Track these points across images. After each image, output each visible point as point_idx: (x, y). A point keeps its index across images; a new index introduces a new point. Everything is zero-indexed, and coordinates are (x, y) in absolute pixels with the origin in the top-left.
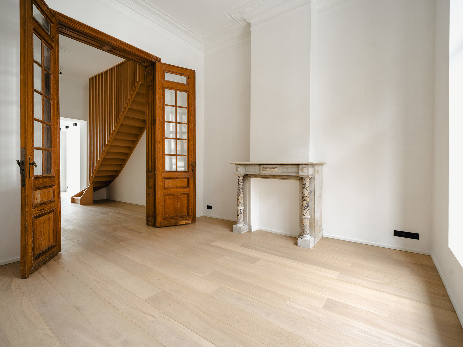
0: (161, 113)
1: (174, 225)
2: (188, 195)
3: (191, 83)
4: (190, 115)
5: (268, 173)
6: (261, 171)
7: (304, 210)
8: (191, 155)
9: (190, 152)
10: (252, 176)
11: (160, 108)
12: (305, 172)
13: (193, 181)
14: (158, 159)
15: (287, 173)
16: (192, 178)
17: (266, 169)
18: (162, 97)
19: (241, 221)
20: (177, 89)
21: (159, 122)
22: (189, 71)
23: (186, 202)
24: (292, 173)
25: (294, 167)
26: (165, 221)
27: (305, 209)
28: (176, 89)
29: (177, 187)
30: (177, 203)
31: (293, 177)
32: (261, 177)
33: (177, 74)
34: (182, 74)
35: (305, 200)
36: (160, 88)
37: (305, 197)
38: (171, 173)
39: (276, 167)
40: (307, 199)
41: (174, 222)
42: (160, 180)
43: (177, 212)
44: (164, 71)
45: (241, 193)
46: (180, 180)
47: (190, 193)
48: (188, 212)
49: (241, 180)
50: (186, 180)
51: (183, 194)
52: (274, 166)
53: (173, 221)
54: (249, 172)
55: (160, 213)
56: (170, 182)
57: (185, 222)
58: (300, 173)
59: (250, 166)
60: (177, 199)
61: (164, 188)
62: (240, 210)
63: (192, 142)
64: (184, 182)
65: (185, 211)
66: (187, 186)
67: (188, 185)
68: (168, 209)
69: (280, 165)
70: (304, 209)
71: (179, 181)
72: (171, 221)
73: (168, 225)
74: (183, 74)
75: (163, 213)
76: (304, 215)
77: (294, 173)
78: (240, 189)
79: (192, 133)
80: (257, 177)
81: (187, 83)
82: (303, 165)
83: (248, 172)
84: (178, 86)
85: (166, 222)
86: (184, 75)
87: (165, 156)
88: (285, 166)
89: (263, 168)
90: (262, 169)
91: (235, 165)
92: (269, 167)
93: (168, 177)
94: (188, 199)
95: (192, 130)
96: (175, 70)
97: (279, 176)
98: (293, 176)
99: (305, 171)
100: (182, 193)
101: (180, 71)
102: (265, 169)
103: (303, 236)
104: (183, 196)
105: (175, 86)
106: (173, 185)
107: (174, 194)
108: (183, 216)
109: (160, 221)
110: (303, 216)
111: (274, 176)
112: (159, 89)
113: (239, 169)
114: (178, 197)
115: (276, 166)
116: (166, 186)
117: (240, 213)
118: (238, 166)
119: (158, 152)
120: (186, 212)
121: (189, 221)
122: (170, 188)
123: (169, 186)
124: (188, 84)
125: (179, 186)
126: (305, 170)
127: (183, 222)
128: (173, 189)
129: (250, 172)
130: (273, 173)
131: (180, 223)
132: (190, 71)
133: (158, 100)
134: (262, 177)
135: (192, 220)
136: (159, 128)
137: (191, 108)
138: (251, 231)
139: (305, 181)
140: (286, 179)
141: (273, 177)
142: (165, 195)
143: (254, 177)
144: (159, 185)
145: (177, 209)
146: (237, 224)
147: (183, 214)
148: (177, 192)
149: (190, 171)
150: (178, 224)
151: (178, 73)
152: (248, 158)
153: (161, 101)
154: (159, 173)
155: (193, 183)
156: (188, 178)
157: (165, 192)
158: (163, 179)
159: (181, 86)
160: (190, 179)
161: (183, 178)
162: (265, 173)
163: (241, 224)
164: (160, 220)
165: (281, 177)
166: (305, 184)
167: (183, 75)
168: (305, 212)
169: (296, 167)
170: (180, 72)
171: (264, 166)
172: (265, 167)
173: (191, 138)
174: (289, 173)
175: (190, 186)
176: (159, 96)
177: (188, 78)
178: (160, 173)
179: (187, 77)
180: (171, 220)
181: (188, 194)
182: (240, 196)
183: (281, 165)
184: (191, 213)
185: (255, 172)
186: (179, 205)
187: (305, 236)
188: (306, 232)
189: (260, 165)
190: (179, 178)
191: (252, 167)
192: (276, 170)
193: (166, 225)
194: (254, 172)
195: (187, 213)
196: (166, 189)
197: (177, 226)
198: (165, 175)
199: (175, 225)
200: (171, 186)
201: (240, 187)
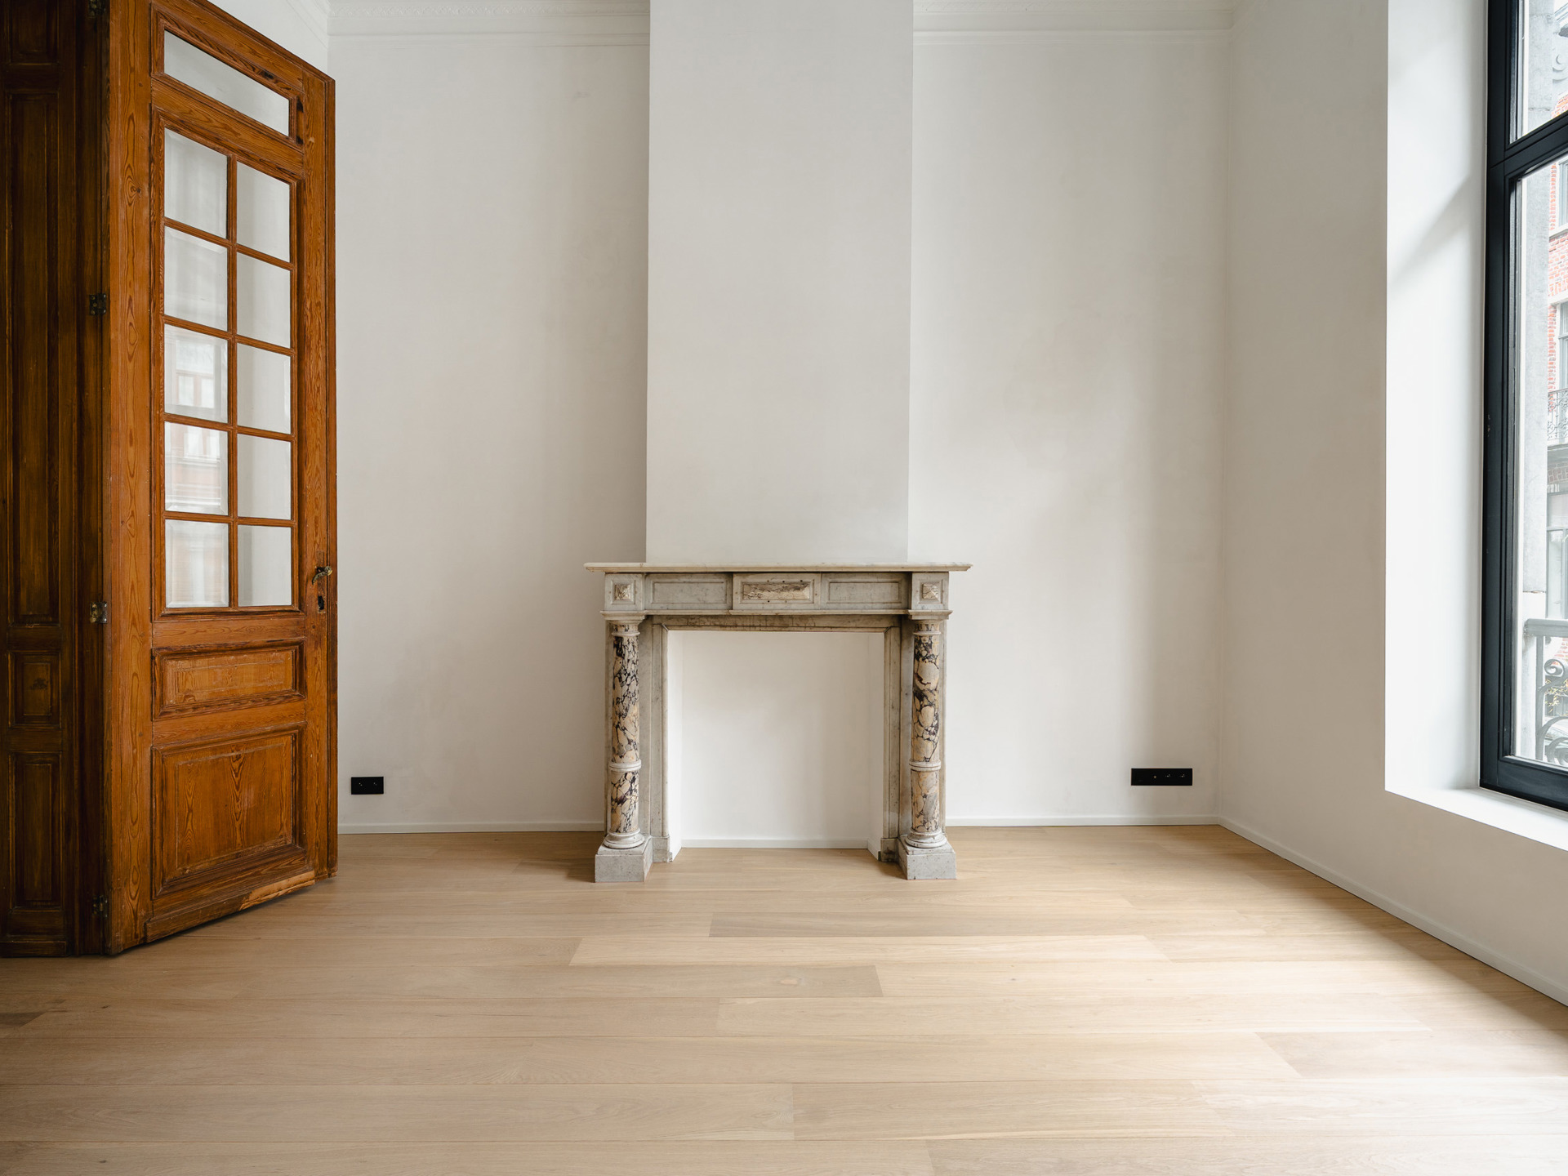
0: (143, 263)
1: (224, 912)
2: (299, 737)
3: (312, 139)
4: (310, 310)
5: (767, 606)
6: (737, 599)
7: (928, 739)
8: (316, 523)
9: (309, 505)
10: (671, 622)
11: (133, 231)
12: (933, 599)
13: (322, 662)
14: (121, 537)
15: (852, 606)
16: (318, 643)
17: (763, 590)
18: (144, 166)
19: (632, 823)
20: (242, 152)
21: (131, 319)
22: (304, 75)
23: (287, 774)
24: (870, 605)
25: (880, 580)
26: (164, 904)
27: (932, 737)
28: (232, 150)
29: (238, 701)
30: (238, 788)
31: (862, 618)
32: (717, 623)
33: (241, 66)
34: (266, 75)
35: (931, 705)
36: (132, 111)
37: (931, 691)
38: (200, 619)
39: (804, 585)
40: (936, 697)
41: (223, 899)
42: (134, 668)
43: (239, 841)
44: (163, 22)
45: (633, 699)
46: (252, 657)
47: (311, 726)
48: (298, 832)
49: (634, 640)
50: (287, 656)
51: (275, 732)
52: (796, 579)
53: (213, 896)
54: (670, 606)
55: (135, 863)
56: (196, 674)
57: (284, 882)
58: (916, 606)
59: (676, 580)
60: (236, 765)
61: (159, 708)
62: (630, 776)
63: (317, 453)
64: (277, 671)
65: (282, 825)
66: (290, 688)
67: (300, 683)
68: (184, 834)
69: (824, 573)
70: (926, 736)
71: (249, 663)
72: (202, 898)
73: (189, 924)
74: (271, 77)
75: (152, 859)
76: (927, 760)
77: (878, 606)
78: (629, 680)
79: (319, 408)
80: (699, 626)
81: (290, 133)
82: (924, 572)
83: (665, 606)
84: (243, 136)
85: (172, 908)
86: (276, 82)
87: (164, 522)
88: (844, 580)
89: (746, 588)
90: (739, 591)
91: (607, 573)
92: (774, 580)
93: (184, 648)
94: (299, 759)
95: (318, 391)
96: (231, 41)
97: (802, 617)
98: (861, 615)
99: (937, 596)
100: (268, 729)
101: (254, 53)
102: (758, 592)
103: (921, 837)
104: (271, 744)
105: (226, 127)
106: (216, 690)
107: (218, 742)
108: (271, 853)
109: (135, 914)
110: (924, 764)
111: (781, 617)
112: (131, 117)
113: (629, 594)
114: (243, 752)
115: (807, 578)
116: (172, 698)
117: (631, 790)
118: (624, 579)
119: (125, 496)
120: (287, 831)
121: (304, 876)
122: (195, 709)
123: (187, 697)
124: (300, 141)
125: (250, 692)
126: (935, 593)
127: (275, 885)
128: (217, 712)
129: (679, 606)
130: (793, 606)
131: (257, 894)
132: (308, 74)
133: (120, 183)
134: (723, 627)
135: (322, 867)
136: (130, 350)
137: (314, 271)
138: (668, 860)
139: (930, 633)
140: (831, 627)
141: (777, 623)
142: (163, 751)
143: (680, 627)
144: (127, 699)
145: (237, 824)
146: (613, 838)
147: (269, 845)
148: (238, 725)
149: (312, 605)
150: (245, 905)
151: (246, 63)
152: (637, 545)
153: (139, 191)
154: (125, 624)
155: (324, 671)
156: (300, 644)
157: (166, 736)
158: (152, 658)
159: (261, 136)
160: (309, 651)
161: (272, 646)
162: (754, 606)
163: (633, 838)
164: (134, 903)
165: (810, 623)
166: (930, 646)
167: (270, 82)
168: (930, 745)
169: (889, 580)
170: (258, 63)
171: (750, 579)
172: (757, 584)
173: (315, 434)
174: (862, 606)
175: (310, 686)
176: (130, 161)
177: (300, 107)
178: (134, 623)
179: (295, 104)
180: (205, 891)
181: (301, 733)
182: (629, 715)
183: (824, 575)
184: (314, 831)
185: (703, 606)
186: (249, 796)
187: (930, 837)
188: (933, 821)
189: (729, 575)
190: (247, 649)
191: (686, 585)
192: (807, 593)
193: (174, 927)
194: (696, 606)
195: (294, 834)
196: (171, 718)
197: (240, 918)
198: (164, 634)
199: (232, 912)
200: (201, 696)
201: (632, 675)
